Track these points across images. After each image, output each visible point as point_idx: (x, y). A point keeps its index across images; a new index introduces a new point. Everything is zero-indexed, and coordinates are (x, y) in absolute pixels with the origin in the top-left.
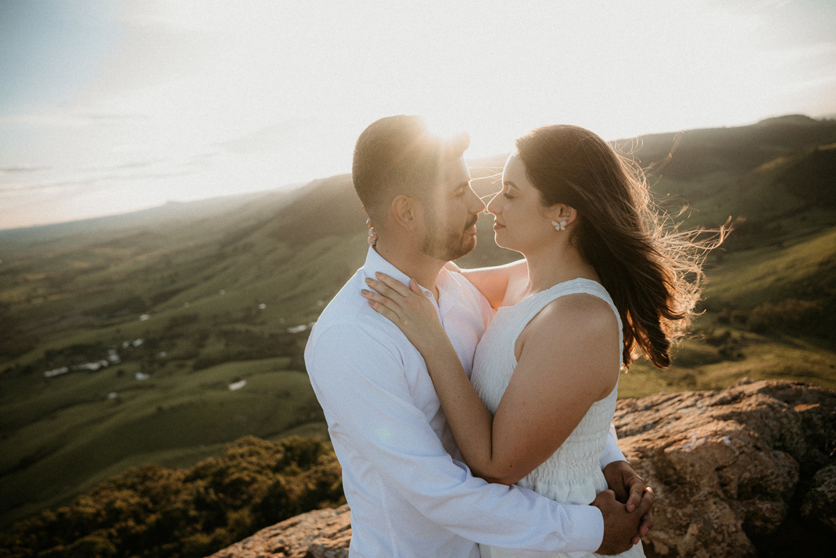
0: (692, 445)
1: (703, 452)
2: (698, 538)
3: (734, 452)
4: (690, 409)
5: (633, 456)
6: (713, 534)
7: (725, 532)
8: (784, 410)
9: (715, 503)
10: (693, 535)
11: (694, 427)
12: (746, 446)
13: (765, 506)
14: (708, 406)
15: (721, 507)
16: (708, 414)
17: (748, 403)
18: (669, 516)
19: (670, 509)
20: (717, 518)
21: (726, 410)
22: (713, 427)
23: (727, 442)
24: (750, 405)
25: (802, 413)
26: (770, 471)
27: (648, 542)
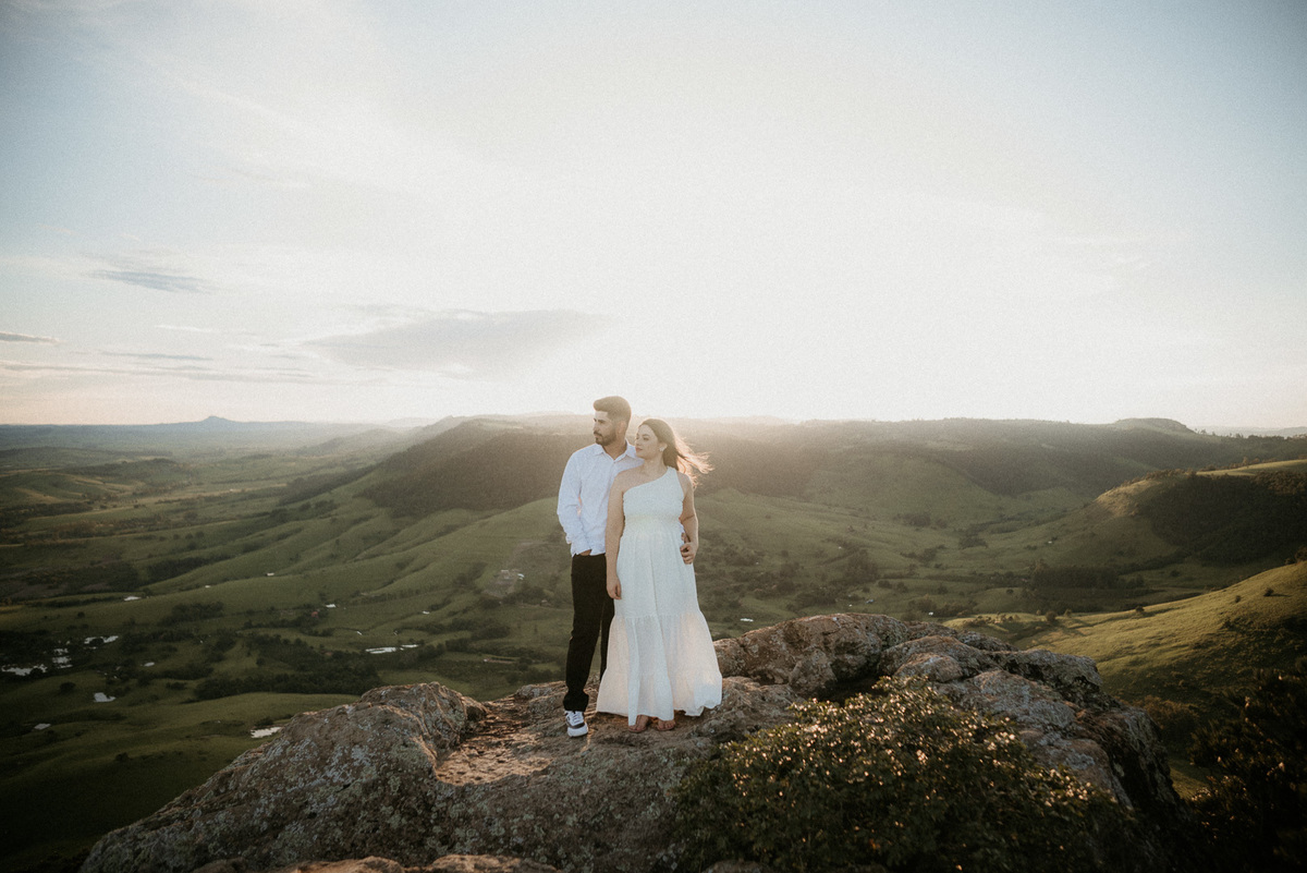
6: (811, 668)
7: (820, 669)
9: (817, 653)
13: (851, 658)
15: (821, 655)
19: (788, 656)
20: (817, 660)
26: (860, 641)
27: (771, 678)
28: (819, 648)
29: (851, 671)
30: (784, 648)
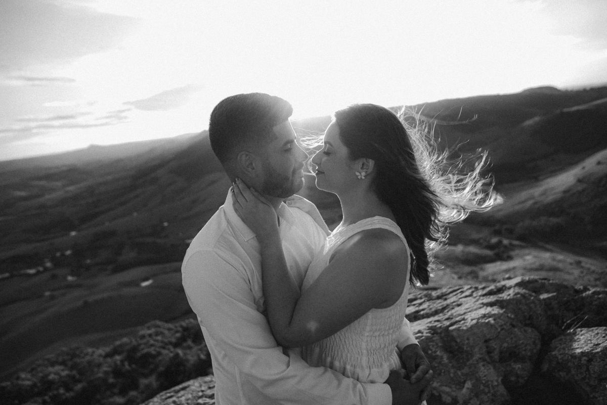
0: (468, 324)
1: (476, 330)
2: (471, 390)
3: (497, 329)
4: (468, 298)
5: (427, 333)
6: (482, 387)
7: (490, 386)
8: (532, 298)
9: (483, 365)
10: (468, 388)
11: (470, 312)
12: (505, 324)
13: (517, 366)
14: (480, 296)
15: (488, 368)
16: (480, 301)
17: (508, 294)
18: (452, 375)
19: (452, 371)
20: (485, 376)
21: (492, 299)
22: (483, 311)
23: (492, 322)
24: (509, 295)
25: (544, 299)
26: (521, 342)
27: (437, 394)
28: (484, 360)
29: (521, 381)
30: (445, 360)
